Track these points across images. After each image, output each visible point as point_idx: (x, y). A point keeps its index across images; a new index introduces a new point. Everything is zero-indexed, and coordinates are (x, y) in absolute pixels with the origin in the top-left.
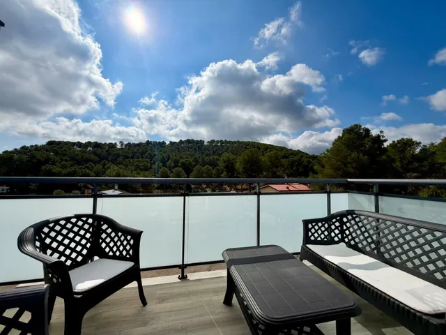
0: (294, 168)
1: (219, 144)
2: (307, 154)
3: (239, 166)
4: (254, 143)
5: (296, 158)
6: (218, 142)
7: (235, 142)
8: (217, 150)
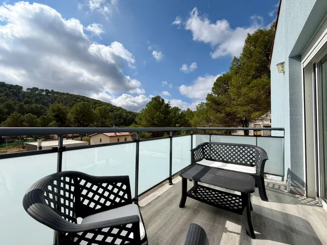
0: (117, 120)
1: (44, 93)
2: (126, 110)
3: (70, 116)
4: (84, 97)
5: (118, 113)
6: (42, 91)
7: (64, 94)
8: (41, 98)
